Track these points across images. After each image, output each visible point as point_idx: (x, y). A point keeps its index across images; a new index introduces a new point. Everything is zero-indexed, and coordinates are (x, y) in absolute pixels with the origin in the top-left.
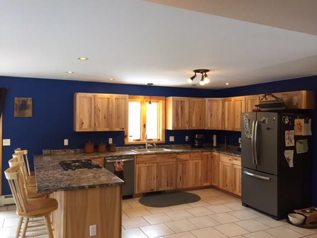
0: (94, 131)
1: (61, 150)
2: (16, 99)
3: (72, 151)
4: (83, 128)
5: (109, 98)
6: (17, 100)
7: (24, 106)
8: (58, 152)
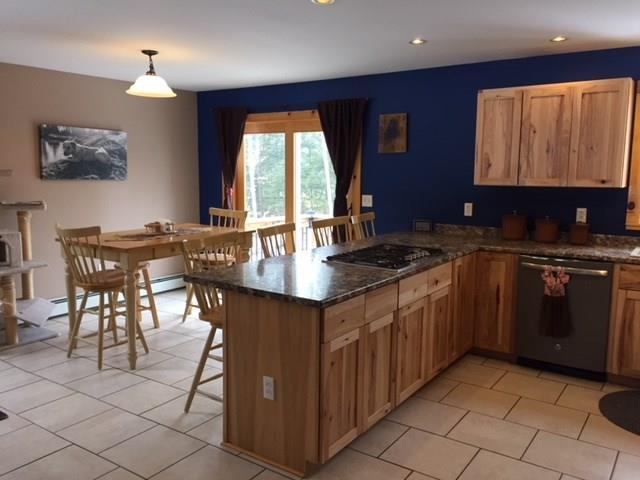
0: (515, 184)
1: (456, 226)
2: (381, 117)
3: (479, 232)
4: (490, 176)
5: (562, 96)
6: (383, 120)
7: (392, 132)
8: (450, 229)
